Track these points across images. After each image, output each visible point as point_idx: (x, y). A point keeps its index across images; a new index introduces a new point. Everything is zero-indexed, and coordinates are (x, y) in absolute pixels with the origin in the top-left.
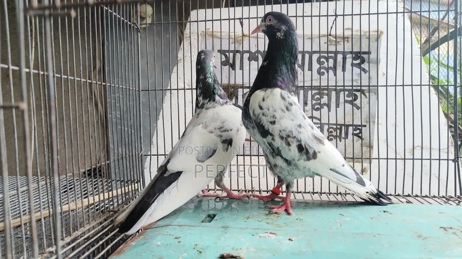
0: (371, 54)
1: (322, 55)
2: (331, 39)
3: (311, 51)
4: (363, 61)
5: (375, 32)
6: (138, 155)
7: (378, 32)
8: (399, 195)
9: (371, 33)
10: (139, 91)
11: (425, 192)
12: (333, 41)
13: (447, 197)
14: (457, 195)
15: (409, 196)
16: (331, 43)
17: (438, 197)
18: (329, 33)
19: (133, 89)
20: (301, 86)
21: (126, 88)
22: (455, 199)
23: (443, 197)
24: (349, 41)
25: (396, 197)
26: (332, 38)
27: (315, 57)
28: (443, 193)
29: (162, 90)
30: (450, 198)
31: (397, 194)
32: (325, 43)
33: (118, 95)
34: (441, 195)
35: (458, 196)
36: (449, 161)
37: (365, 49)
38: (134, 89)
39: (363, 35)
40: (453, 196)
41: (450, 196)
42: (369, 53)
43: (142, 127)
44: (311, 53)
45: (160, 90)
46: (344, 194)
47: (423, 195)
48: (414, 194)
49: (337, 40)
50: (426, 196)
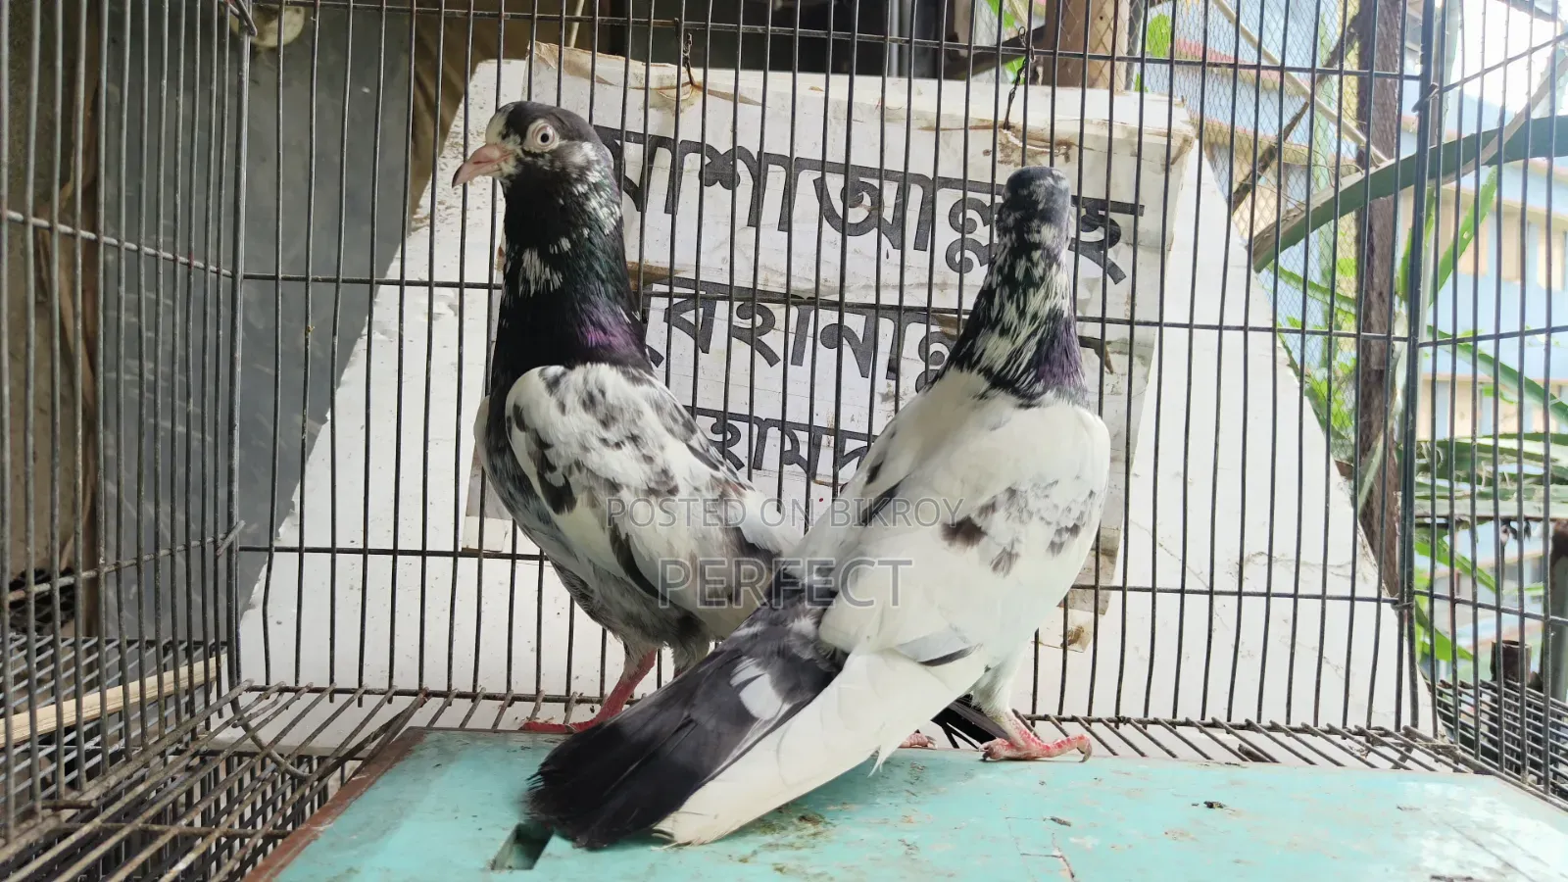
0: (1142, 215)
1: (970, 194)
2: (1008, 142)
3: (931, 176)
4: (1113, 237)
5: (1159, 134)
6: (216, 548)
7: (1169, 135)
8: (1215, 724)
9: (1145, 138)
10: (234, 276)
11: (1302, 716)
12: (1014, 148)
13: (1372, 732)
14: (1402, 726)
15: (1249, 726)
16: (1009, 156)
17: (1344, 731)
18: (1001, 118)
19: (205, 269)
20: (892, 308)
21: (175, 260)
22: (1397, 738)
23: (1361, 733)
24: (1071, 158)
25: (1208, 730)
26: (1012, 139)
27: (946, 199)
28: (1357, 720)
29: (336, 281)
30: (1380, 735)
31: (1208, 720)
32: (986, 153)
33: (153, 296)
34: (1351, 725)
35: (1406, 728)
36: (1383, 605)
37: (1123, 193)
38: (213, 268)
39: (1119, 140)
40: (1391, 728)
41: (1381, 729)
42: (1135, 209)
43: (237, 428)
44: (933, 185)
45: (324, 280)
46: (1029, 719)
47: (1293, 724)
48: (1265, 722)
49: (1028, 147)
50: (1305, 729)
